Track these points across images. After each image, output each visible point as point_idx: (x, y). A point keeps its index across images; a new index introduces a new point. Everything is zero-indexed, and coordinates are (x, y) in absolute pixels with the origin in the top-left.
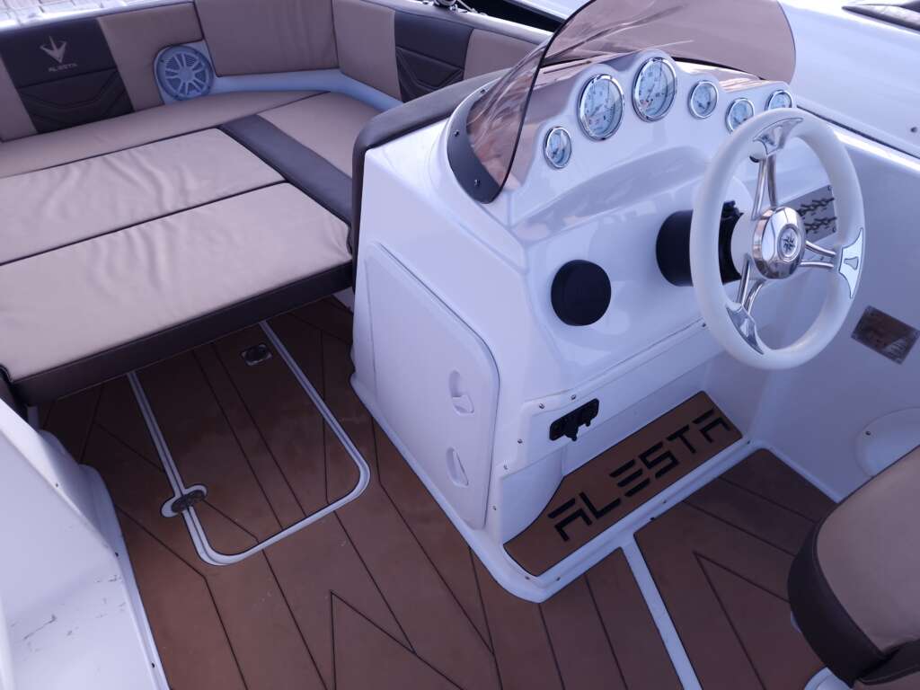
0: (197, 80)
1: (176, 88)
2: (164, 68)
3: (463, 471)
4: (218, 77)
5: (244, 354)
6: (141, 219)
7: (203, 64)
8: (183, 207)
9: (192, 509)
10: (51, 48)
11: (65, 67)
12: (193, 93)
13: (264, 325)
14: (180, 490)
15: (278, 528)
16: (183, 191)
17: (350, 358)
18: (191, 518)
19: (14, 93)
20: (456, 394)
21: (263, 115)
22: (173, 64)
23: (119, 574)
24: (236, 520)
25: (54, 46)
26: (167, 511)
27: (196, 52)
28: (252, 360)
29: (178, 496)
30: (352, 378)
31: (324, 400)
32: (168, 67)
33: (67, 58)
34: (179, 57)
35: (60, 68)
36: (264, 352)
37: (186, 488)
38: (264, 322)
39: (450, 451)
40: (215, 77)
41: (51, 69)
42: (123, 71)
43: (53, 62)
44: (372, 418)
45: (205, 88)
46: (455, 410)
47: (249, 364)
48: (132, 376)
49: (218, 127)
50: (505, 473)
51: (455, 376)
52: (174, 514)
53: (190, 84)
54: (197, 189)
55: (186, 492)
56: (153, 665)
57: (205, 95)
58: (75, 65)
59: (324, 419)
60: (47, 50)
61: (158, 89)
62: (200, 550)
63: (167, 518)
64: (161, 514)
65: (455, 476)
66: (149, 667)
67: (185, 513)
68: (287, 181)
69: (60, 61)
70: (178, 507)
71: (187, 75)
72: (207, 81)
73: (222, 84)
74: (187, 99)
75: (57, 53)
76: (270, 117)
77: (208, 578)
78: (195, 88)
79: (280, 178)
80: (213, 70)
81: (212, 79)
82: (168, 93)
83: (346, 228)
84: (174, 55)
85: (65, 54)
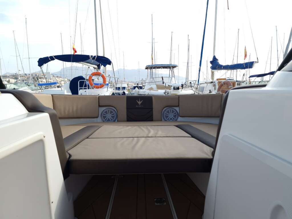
2: (165, 112)
4: (180, 117)
6: (139, 137)
7: (176, 113)
10: (139, 101)
11: (140, 106)
16: (156, 134)
19: (125, 110)
22: (168, 112)
25: (140, 101)
27: (175, 110)
28: (157, 203)
33: (141, 104)
34: (170, 110)
35: (139, 106)
36: (164, 202)
41: (137, 106)
42: (153, 110)
43: (138, 104)
49: (175, 126)
53: (171, 118)
54: (160, 134)
58: (143, 106)
60: (138, 102)
61: (161, 117)
69: (140, 105)
71: (171, 116)
72: (176, 118)
73: (180, 119)
75: (140, 103)
78: (172, 119)
79: (190, 136)
80: (178, 115)
81: (178, 118)
82: (164, 118)
83: (212, 149)
84: (169, 109)
85: (141, 103)
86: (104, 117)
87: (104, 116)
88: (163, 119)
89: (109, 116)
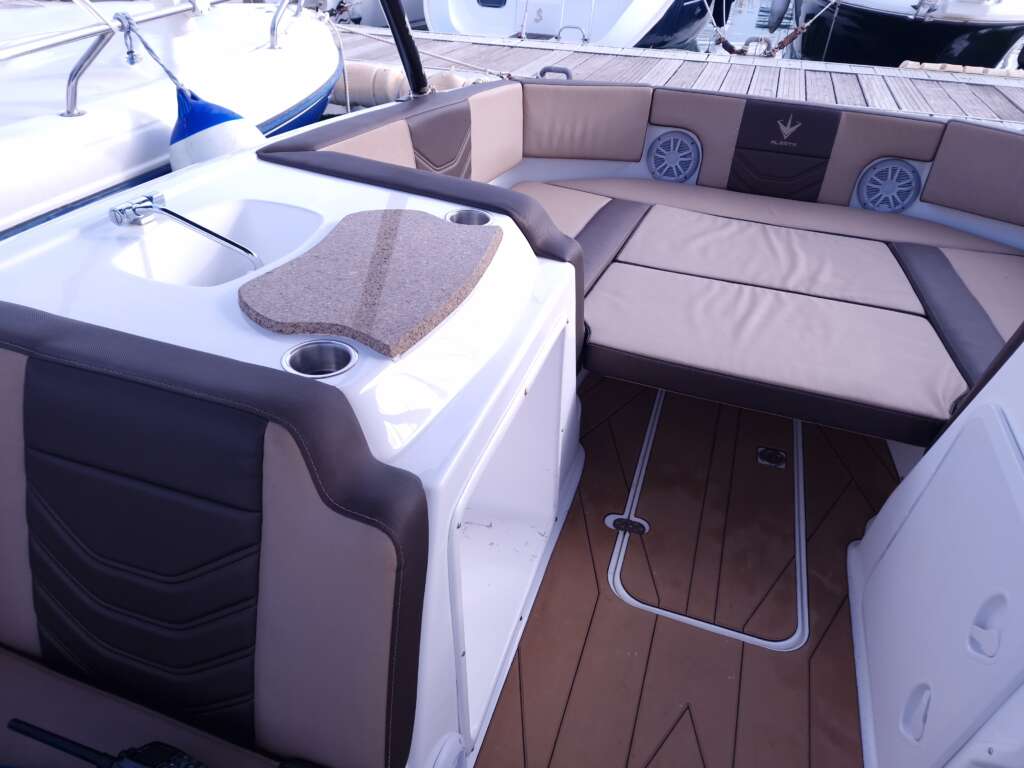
0: (896, 196)
1: (870, 196)
2: (872, 175)
3: (925, 720)
4: (921, 200)
5: (760, 449)
6: (759, 284)
7: (914, 184)
8: (803, 291)
9: (627, 535)
10: (785, 125)
11: (786, 143)
12: (885, 207)
13: (798, 424)
14: (630, 514)
15: (683, 611)
16: (813, 279)
17: (866, 524)
18: (622, 541)
19: (731, 150)
20: (982, 624)
21: (943, 250)
22: (883, 175)
23: (548, 534)
24: (654, 573)
25: (789, 124)
26: (610, 521)
27: (914, 171)
28: (763, 458)
29: (625, 516)
30: (853, 544)
31: (807, 540)
32: (876, 175)
33: (793, 137)
34: (894, 169)
35: (781, 143)
36: (780, 461)
37: (636, 516)
38: (800, 422)
39: (924, 687)
40: (918, 199)
41: (773, 142)
42: (831, 162)
43: (779, 135)
44: (847, 597)
45: (900, 207)
46: (967, 641)
47: (760, 461)
48: (661, 393)
49: (888, 243)
50: (985, 757)
51: (998, 601)
52: (612, 527)
53: (887, 198)
54: (826, 282)
55: (632, 518)
56: (521, 619)
57: (895, 212)
58: (795, 145)
59: (794, 556)
60: (781, 126)
61: (852, 192)
62: (611, 570)
63: (605, 525)
64: (604, 520)
65: (906, 721)
66: (518, 617)
67: (621, 533)
68: (927, 316)
69: (785, 137)
70: (618, 524)
71: (890, 189)
72: (905, 202)
73: (919, 209)
74: (873, 209)
75: (787, 130)
76: (950, 255)
77: (602, 596)
78: (889, 203)
79: (921, 310)
80: (920, 193)
81: (913, 200)
82: (859, 198)
83: (964, 387)
84: (890, 166)
85: (793, 134)
86: (659, 161)
87: (656, 158)
88: (855, 201)
89: (673, 159)
